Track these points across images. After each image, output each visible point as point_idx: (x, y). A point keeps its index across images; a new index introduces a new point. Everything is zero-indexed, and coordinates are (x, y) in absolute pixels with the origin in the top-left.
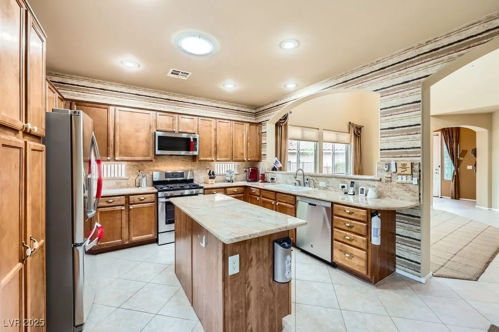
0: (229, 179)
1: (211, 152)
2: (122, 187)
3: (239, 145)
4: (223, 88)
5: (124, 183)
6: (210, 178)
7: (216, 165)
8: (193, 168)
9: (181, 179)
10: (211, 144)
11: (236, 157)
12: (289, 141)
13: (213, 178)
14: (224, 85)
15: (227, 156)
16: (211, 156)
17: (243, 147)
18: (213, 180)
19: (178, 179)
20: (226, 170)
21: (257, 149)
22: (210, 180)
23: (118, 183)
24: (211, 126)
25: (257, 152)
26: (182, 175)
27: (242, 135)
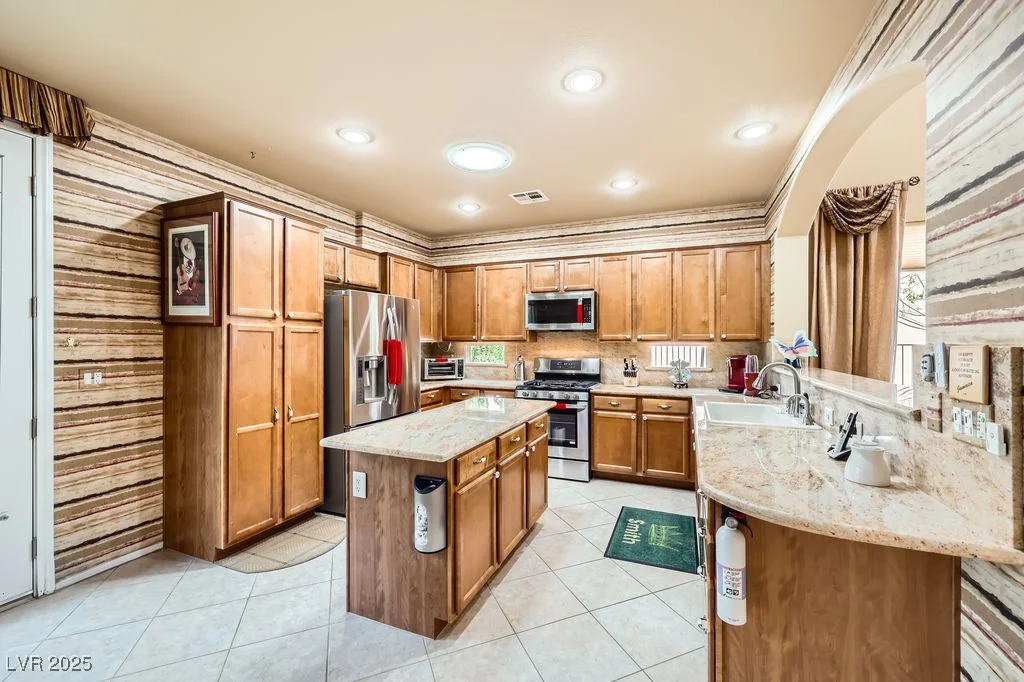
0: (675, 381)
1: (625, 322)
2: (500, 379)
3: (696, 302)
4: (612, 191)
5: (503, 373)
6: (627, 374)
7: (653, 348)
8: (602, 354)
9: (574, 372)
10: (625, 306)
11: (686, 331)
12: (903, 274)
13: (634, 375)
14: (611, 185)
15: (661, 331)
16: (624, 331)
17: (706, 306)
18: (635, 381)
19: (568, 372)
20: (670, 361)
21: (752, 309)
22: (627, 380)
23: (497, 373)
24: (624, 270)
25: (752, 318)
26: (577, 364)
27: (703, 280)
